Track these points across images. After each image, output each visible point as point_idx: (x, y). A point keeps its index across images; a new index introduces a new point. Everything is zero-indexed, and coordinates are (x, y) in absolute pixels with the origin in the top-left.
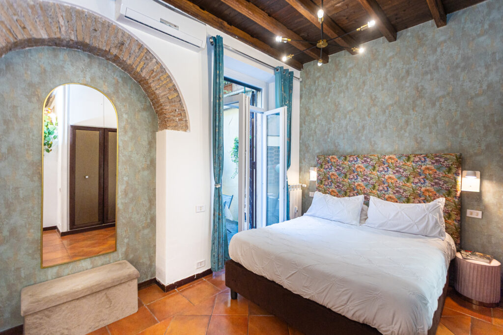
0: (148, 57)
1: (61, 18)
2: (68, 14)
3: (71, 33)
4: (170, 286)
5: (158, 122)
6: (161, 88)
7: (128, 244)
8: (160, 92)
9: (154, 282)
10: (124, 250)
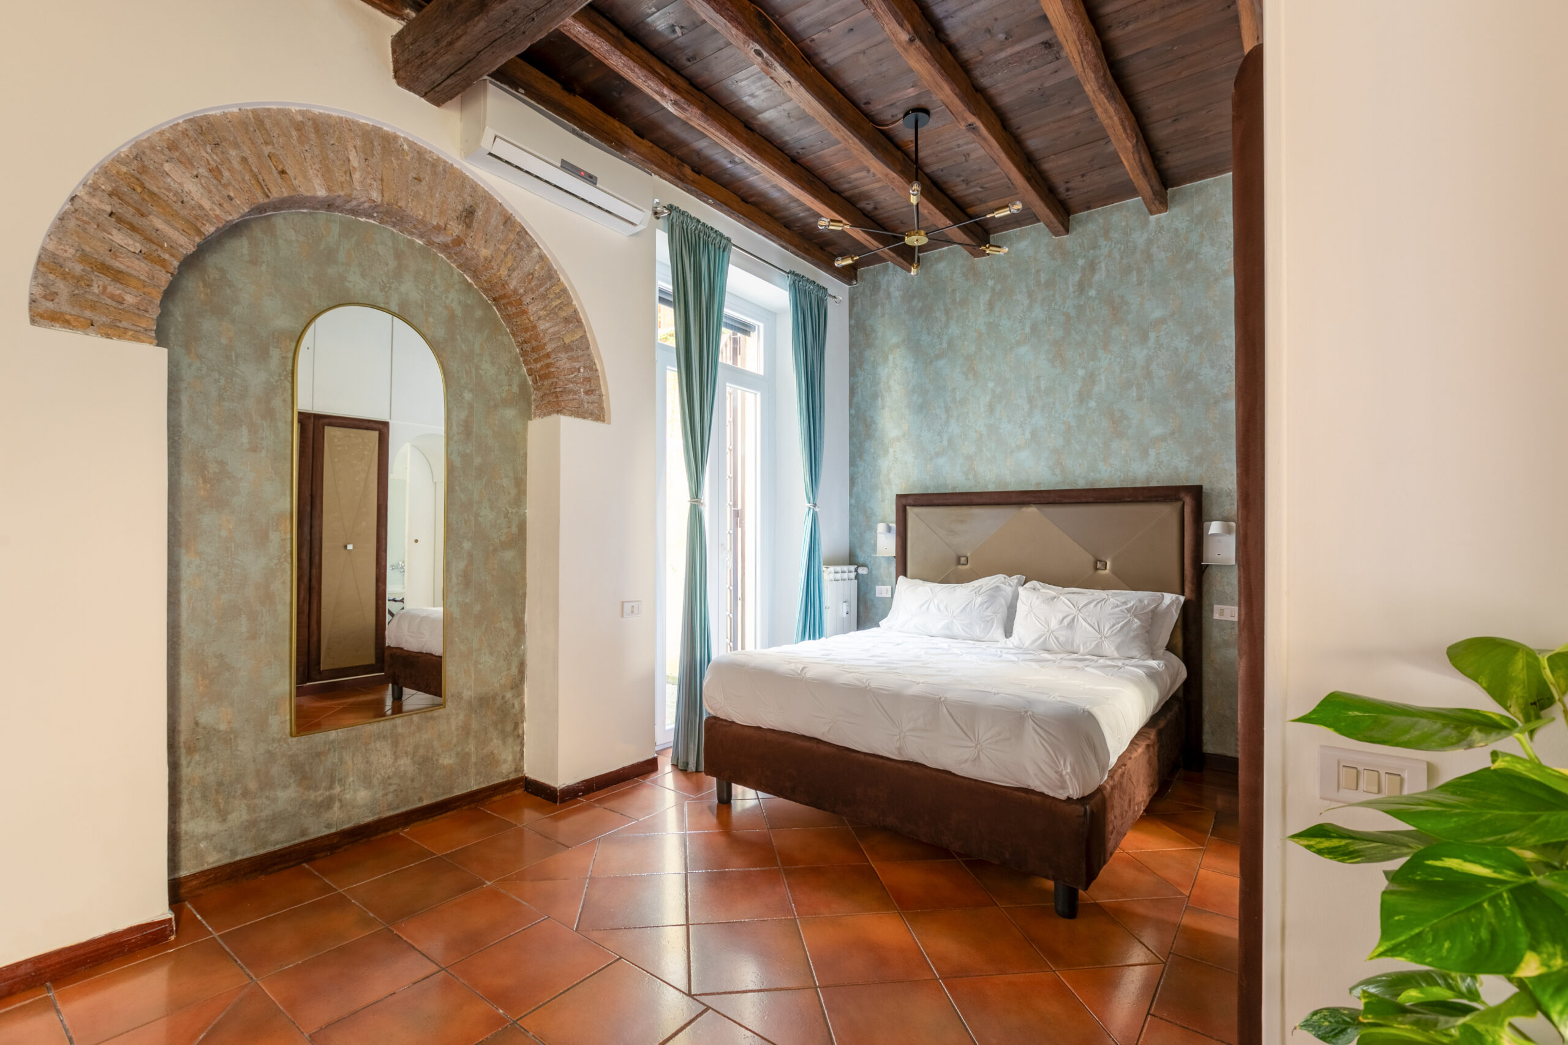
0: (522, 243)
1: (354, 150)
2: (367, 143)
3: (371, 185)
4: (568, 789)
5: (530, 396)
6: (548, 315)
7: (470, 703)
8: (548, 325)
9: (521, 787)
10: (461, 717)
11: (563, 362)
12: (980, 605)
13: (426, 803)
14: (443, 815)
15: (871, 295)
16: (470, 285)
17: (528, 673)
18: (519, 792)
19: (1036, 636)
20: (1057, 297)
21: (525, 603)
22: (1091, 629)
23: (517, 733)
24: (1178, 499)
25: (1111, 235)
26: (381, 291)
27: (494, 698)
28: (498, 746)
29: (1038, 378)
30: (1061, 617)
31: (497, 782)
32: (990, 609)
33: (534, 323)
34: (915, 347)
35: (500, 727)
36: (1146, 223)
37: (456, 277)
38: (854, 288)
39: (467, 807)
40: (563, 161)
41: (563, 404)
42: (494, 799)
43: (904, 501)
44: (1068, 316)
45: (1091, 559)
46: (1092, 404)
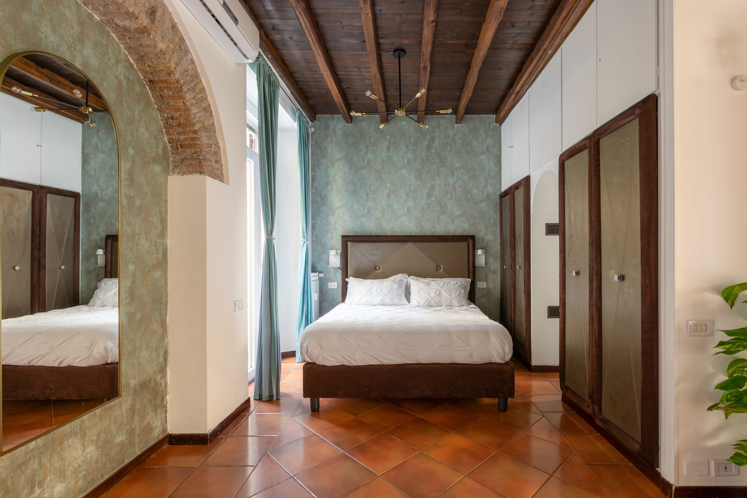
0: (182, 47)
4: (213, 432)
5: (169, 158)
6: (196, 103)
7: (135, 389)
8: (197, 110)
9: (167, 442)
10: (129, 402)
11: (204, 140)
12: (396, 289)
13: (106, 477)
14: (120, 482)
15: (324, 130)
16: (132, 65)
17: (170, 359)
18: (165, 446)
19: (425, 300)
20: (418, 150)
21: (167, 309)
22: (447, 295)
23: (163, 404)
24: (467, 241)
25: (440, 128)
26: (68, 48)
27: (150, 382)
28: (152, 417)
29: (410, 185)
30: (435, 291)
31: (151, 444)
32: (400, 290)
33: (188, 107)
34: (350, 162)
35: (153, 402)
36: (453, 127)
37: (123, 56)
38: (314, 124)
39: (135, 470)
40: (224, 2)
41: (205, 168)
42: (151, 457)
43: (346, 239)
44: (423, 159)
45: (435, 265)
46: (433, 199)
